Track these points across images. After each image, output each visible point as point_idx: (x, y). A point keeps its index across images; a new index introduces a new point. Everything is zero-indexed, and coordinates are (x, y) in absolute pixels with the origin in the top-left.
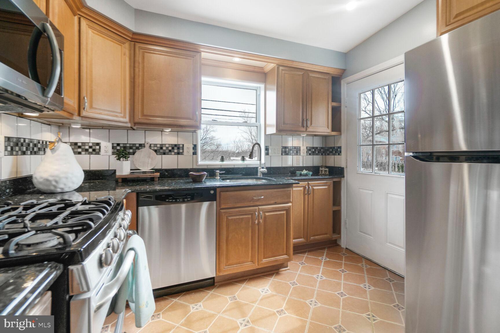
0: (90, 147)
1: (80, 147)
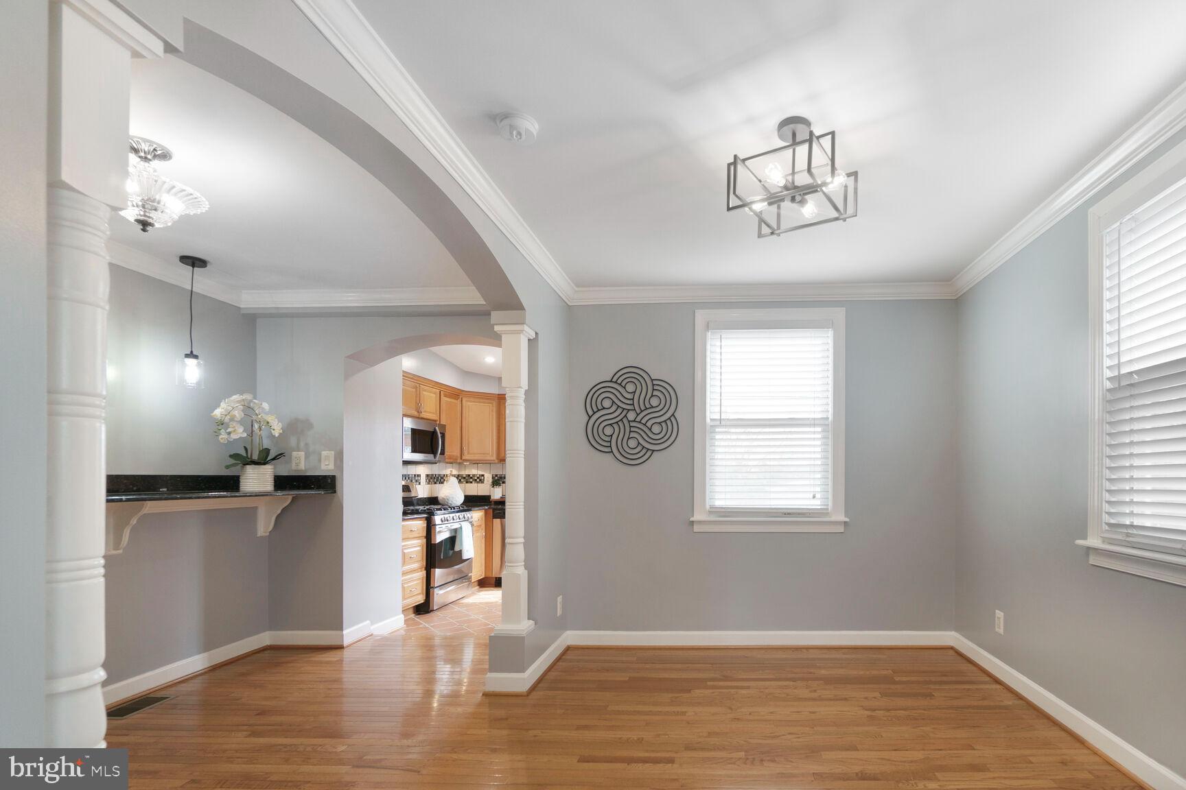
1: (471, 478)
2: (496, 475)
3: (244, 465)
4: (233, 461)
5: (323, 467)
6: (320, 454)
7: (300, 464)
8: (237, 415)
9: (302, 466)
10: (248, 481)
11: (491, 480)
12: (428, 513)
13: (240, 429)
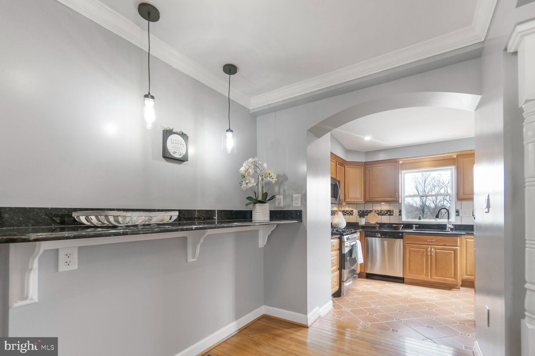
0: (349, 212)
1: (345, 212)
2: (360, 211)
3: (255, 203)
4: (248, 201)
5: (294, 205)
6: (292, 197)
7: (281, 204)
8: (251, 172)
9: (282, 205)
10: (257, 213)
11: (357, 213)
12: (340, 234)
13: (253, 181)
